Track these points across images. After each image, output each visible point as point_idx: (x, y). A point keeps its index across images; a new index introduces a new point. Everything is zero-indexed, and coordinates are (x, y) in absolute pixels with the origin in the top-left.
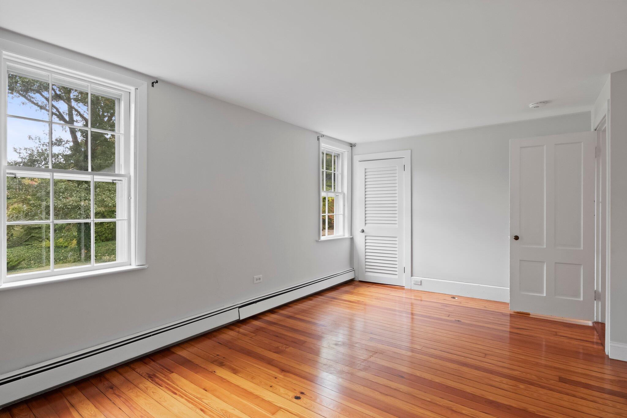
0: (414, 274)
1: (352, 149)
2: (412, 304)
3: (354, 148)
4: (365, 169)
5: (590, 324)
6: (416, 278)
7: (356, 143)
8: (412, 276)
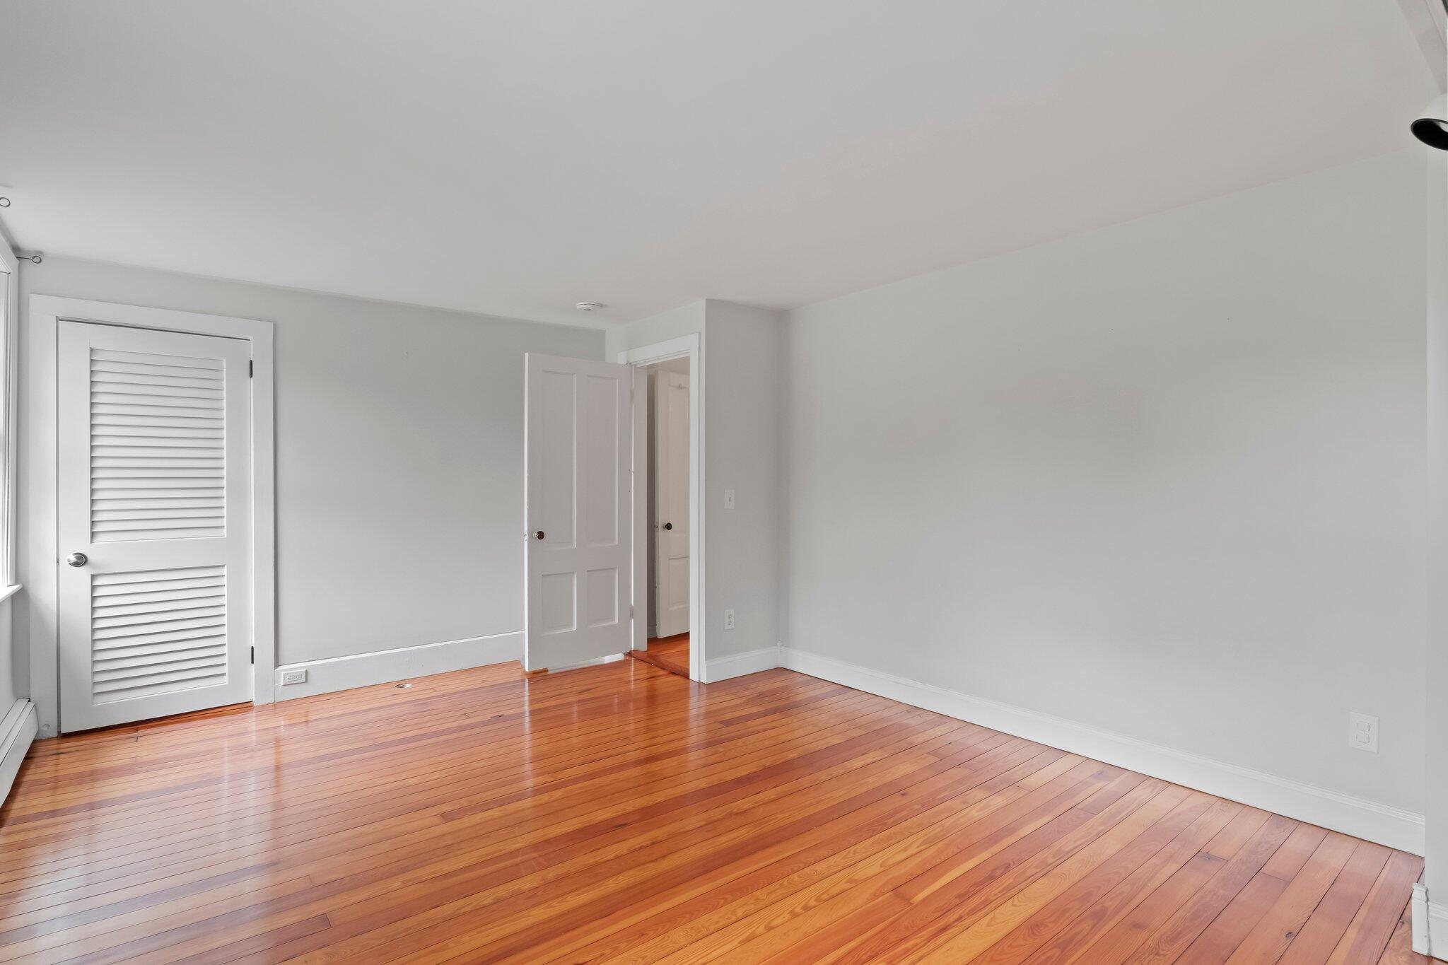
0: (282, 659)
1: (19, 266)
2: (278, 742)
3: (30, 269)
4: (92, 350)
5: (619, 657)
6: (289, 669)
7: (40, 252)
8: (277, 665)
